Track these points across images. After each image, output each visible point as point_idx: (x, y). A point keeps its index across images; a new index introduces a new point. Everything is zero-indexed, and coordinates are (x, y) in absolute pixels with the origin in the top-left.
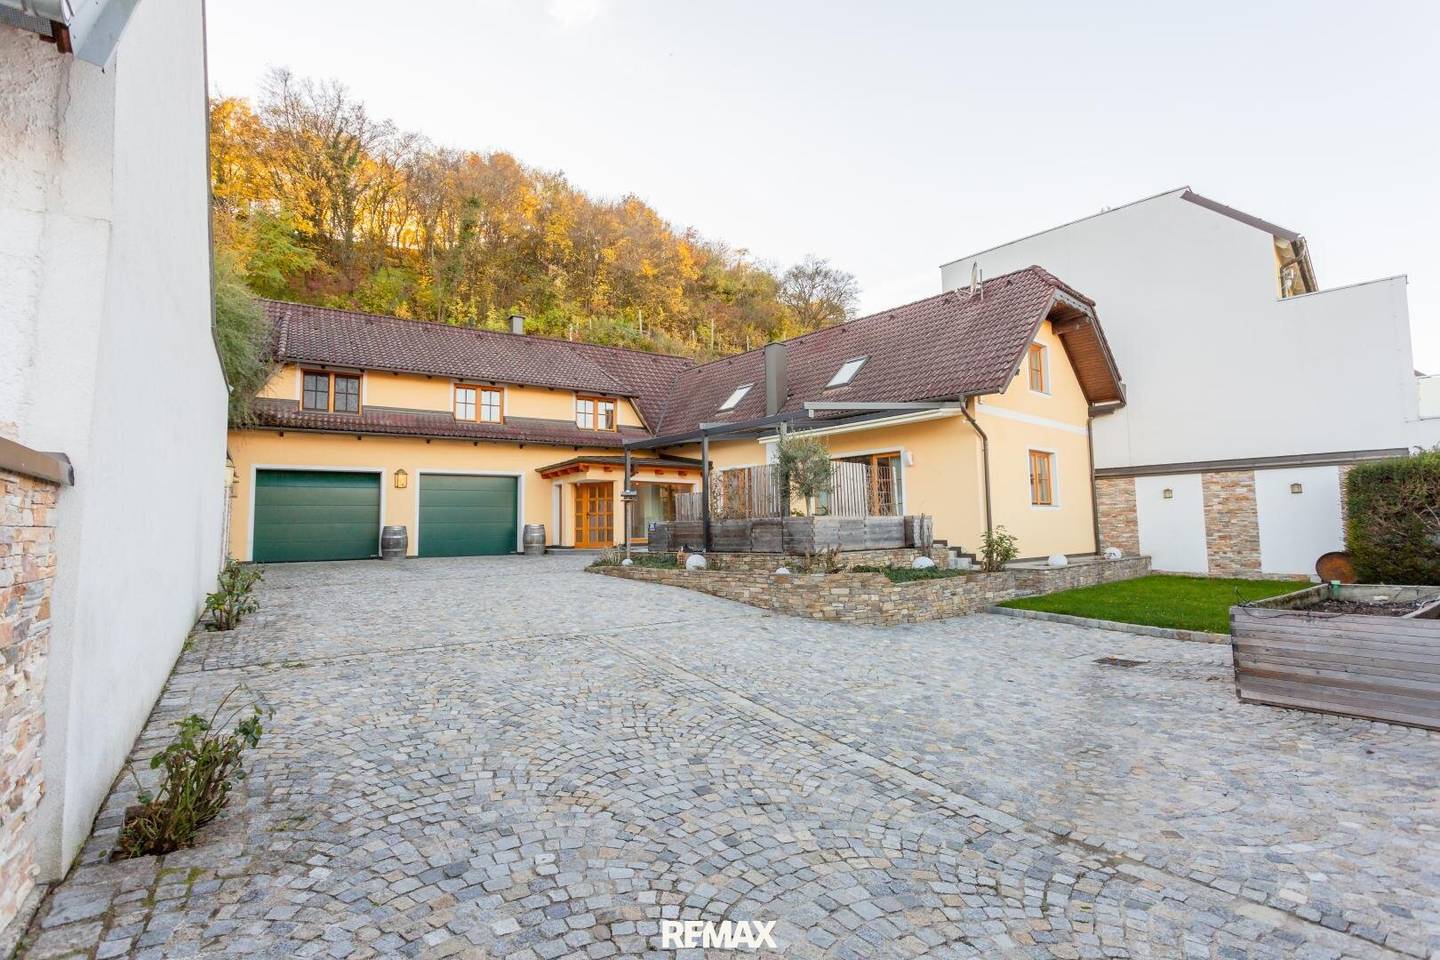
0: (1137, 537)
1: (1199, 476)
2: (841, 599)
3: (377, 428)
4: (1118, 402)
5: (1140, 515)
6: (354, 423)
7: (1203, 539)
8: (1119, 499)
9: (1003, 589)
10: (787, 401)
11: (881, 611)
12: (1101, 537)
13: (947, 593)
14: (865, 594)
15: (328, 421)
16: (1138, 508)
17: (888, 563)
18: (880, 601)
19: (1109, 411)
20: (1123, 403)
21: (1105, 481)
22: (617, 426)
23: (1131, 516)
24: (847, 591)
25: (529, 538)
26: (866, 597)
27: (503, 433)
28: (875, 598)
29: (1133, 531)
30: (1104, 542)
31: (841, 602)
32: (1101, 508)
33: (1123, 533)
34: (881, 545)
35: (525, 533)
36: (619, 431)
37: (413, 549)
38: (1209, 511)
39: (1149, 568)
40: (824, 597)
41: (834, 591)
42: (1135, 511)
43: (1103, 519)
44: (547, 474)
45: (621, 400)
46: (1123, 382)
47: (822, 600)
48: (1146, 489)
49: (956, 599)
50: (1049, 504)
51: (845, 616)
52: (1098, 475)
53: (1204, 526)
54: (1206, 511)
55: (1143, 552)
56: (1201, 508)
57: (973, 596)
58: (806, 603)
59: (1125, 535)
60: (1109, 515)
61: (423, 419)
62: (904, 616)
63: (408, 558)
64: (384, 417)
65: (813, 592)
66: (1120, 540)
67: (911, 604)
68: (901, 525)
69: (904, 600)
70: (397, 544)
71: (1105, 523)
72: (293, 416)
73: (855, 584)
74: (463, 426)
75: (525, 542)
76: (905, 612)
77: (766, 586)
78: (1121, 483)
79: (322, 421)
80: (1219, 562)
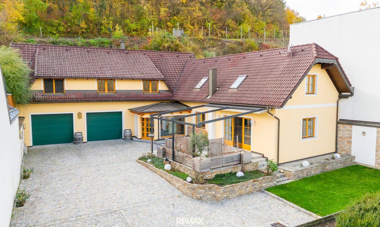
0: (351, 148)
1: (376, 129)
2: (202, 193)
3: (70, 100)
4: (349, 94)
5: (353, 140)
6: (62, 98)
7: (374, 153)
8: (346, 133)
9: (271, 182)
10: (216, 90)
11: (215, 197)
12: (338, 146)
13: (244, 187)
14: (210, 191)
15: (53, 98)
16: (352, 137)
17: (230, 171)
18: (215, 194)
19: (346, 97)
20: (352, 94)
21: (342, 125)
22: (159, 91)
23: (350, 140)
24: (204, 191)
25: (125, 135)
26: (210, 193)
27: (115, 98)
28: (213, 193)
29: (349, 146)
30: (339, 148)
31: (202, 194)
32: (339, 135)
33: (346, 146)
34: (229, 164)
35: (124, 133)
36: (159, 93)
37: (85, 139)
38: (378, 142)
39: (353, 161)
40: (197, 192)
41: (200, 190)
42: (351, 138)
43: (339, 139)
44: (132, 111)
45: (160, 81)
46: (352, 86)
47: (196, 193)
48: (356, 130)
49: (248, 189)
50: (313, 136)
51: (203, 198)
52: (340, 122)
53: (375, 148)
54: (377, 142)
55: (353, 154)
56: (375, 141)
57: (256, 186)
58: (192, 193)
59: (346, 147)
60: (342, 138)
61: (86, 94)
62: (224, 197)
63: (84, 143)
64: (72, 94)
65: (194, 190)
66: (345, 148)
67: (228, 193)
68: (239, 156)
69: (225, 192)
70: (79, 139)
71: (340, 141)
72: (41, 97)
73: (206, 189)
74: (100, 96)
75: (124, 136)
76: (225, 196)
77: (182, 185)
78: (348, 127)
79: (51, 98)
80: (379, 163)
